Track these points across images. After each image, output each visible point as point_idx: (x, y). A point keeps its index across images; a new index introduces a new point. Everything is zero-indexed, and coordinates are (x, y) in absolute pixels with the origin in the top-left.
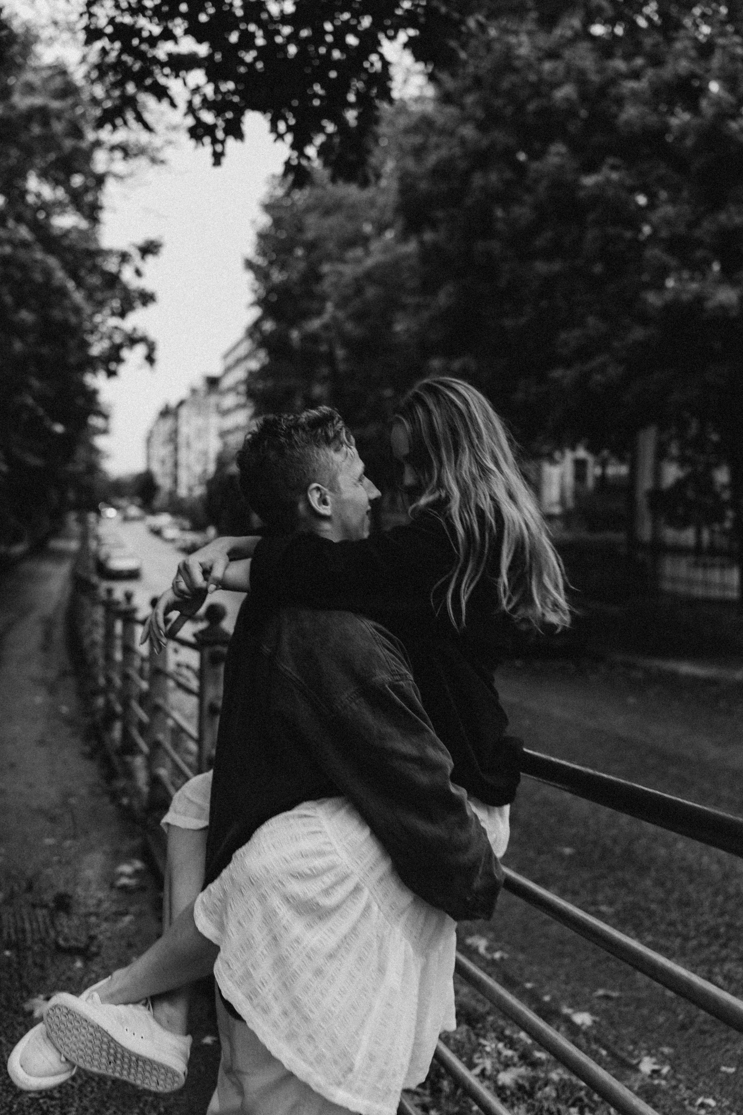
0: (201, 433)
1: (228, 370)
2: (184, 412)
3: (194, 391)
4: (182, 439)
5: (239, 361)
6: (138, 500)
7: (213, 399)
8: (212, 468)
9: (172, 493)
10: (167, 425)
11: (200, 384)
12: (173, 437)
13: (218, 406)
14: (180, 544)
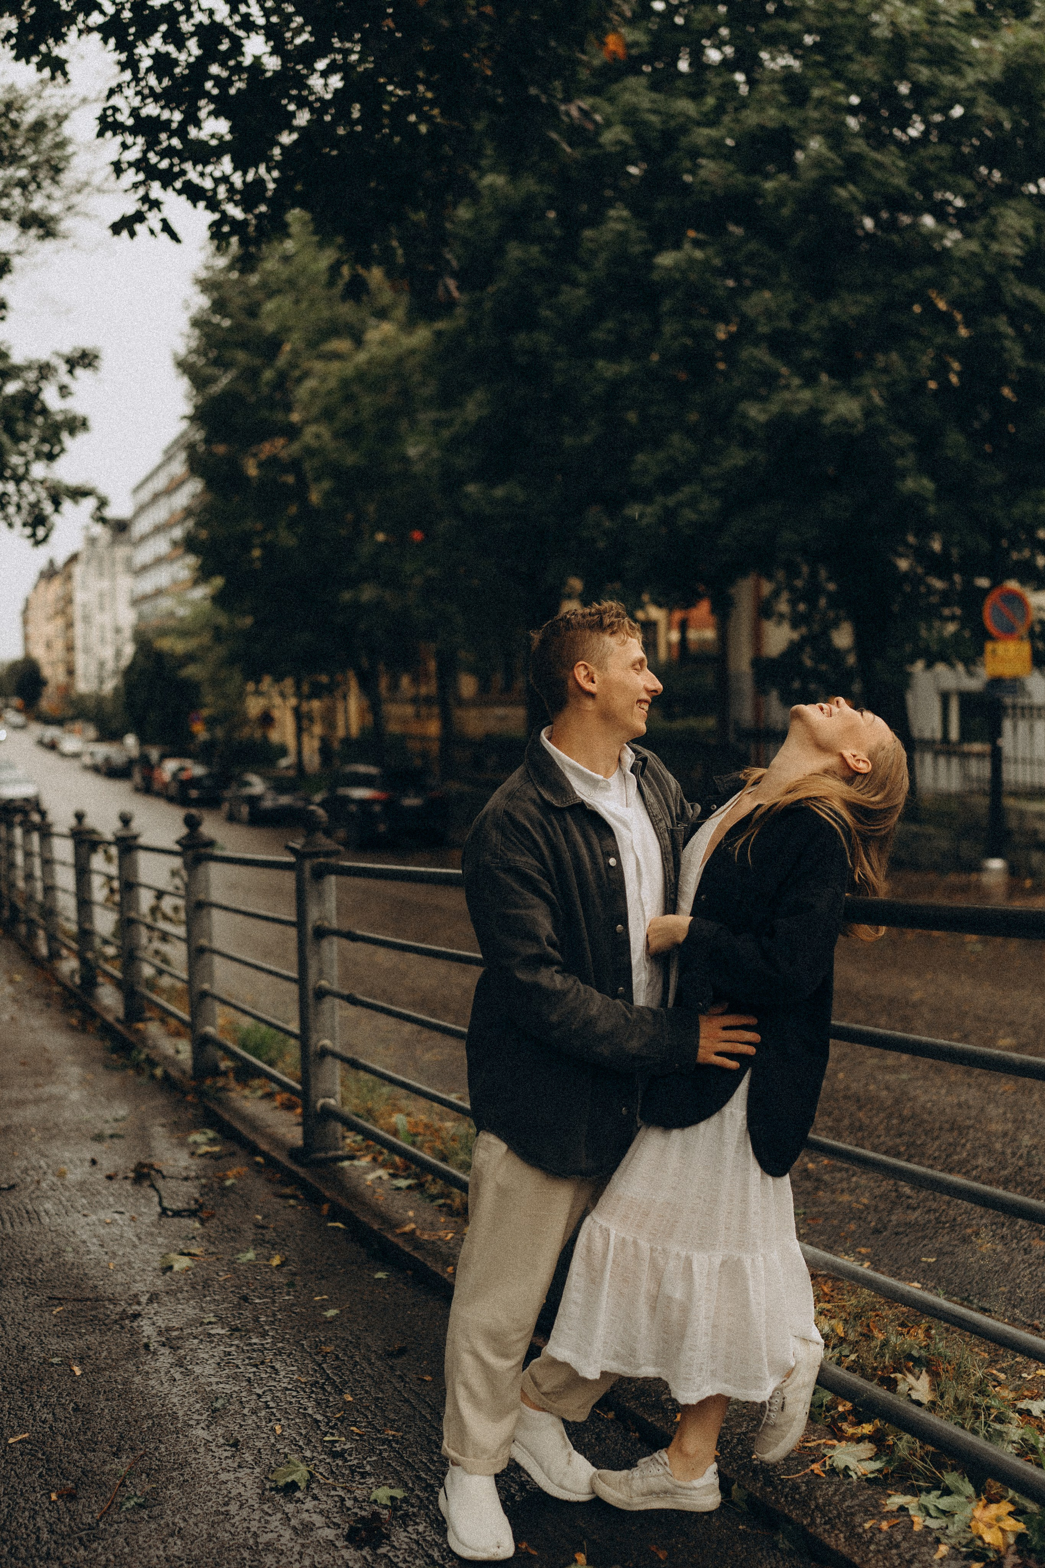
0: (104, 600)
1: (141, 509)
2: (78, 570)
3: (90, 541)
4: (77, 611)
5: (156, 497)
6: (18, 702)
7: (121, 552)
8: (129, 650)
9: (66, 690)
10: (54, 590)
11: (98, 530)
12: (63, 608)
13: (128, 561)
14: (87, 760)
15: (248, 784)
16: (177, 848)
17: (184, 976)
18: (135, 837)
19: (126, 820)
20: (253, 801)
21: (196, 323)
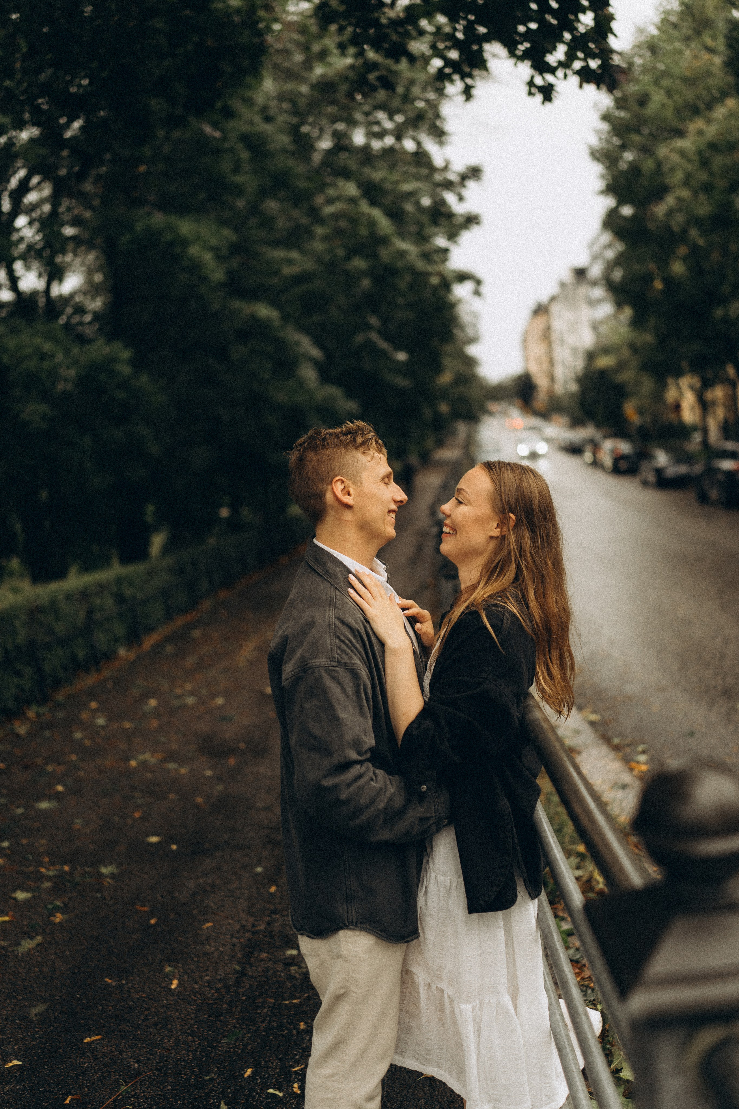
0: (573, 327)
1: (593, 260)
2: (555, 308)
3: (563, 285)
6: (519, 401)
9: (550, 392)
10: (540, 322)
11: (568, 277)
12: (547, 334)
13: (587, 298)
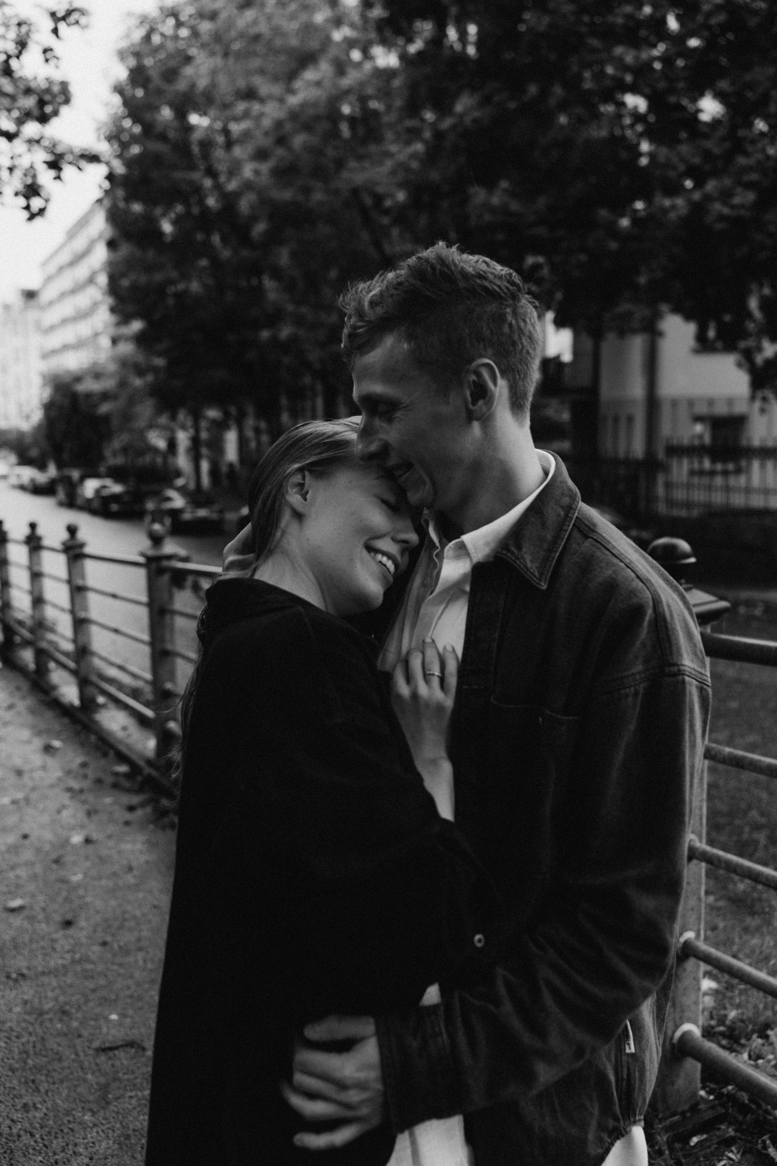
0: (19, 355)
1: (48, 280)
3: (8, 307)
5: (61, 269)
7: (32, 315)
11: (16, 300)
13: (38, 322)
15: (169, 499)
16: (141, 560)
17: (148, 676)
18: (82, 545)
19: (72, 530)
20: (175, 513)
21: (119, 89)
